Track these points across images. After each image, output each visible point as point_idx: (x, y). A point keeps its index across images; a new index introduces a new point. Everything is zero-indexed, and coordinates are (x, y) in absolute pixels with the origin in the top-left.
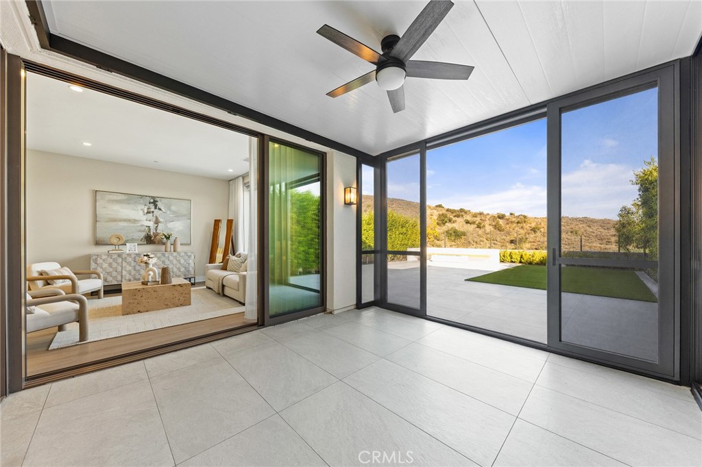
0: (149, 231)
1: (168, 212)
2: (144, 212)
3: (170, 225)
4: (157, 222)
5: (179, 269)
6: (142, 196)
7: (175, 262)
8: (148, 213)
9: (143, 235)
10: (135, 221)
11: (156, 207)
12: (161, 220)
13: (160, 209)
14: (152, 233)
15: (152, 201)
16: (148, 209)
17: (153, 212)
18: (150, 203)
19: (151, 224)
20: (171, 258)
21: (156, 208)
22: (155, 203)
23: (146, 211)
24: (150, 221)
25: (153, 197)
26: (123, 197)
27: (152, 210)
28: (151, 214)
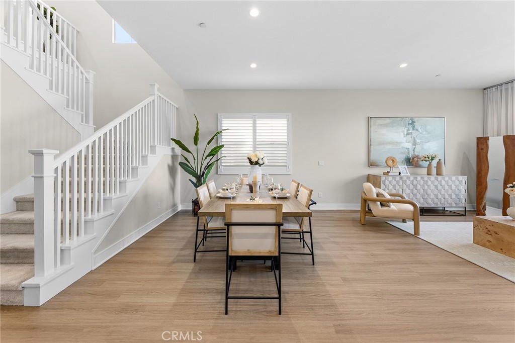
0: (409, 153)
1: (424, 133)
2: (404, 133)
3: (426, 146)
4: (415, 144)
5: (450, 196)
6: (402, 118)
7: (447, 187)
8: (408, 134)
9: (403, 157)
10: (398, 143)
11: (414, 126)
12: (418, 141)
13: (417, 130)
14: (410, 155)
15: (411, 122)
16: (407, 130)
17: (411, 133)
18: (409, 124)
19: (409, 145)
20: (443, 183)
21: (413, 129)
22: (413, 123)
23: (406, 133)
24: (409, 142)
25: (411, 119)
26: (388, 121)
27: (410, 131)
28: (410, 136)
